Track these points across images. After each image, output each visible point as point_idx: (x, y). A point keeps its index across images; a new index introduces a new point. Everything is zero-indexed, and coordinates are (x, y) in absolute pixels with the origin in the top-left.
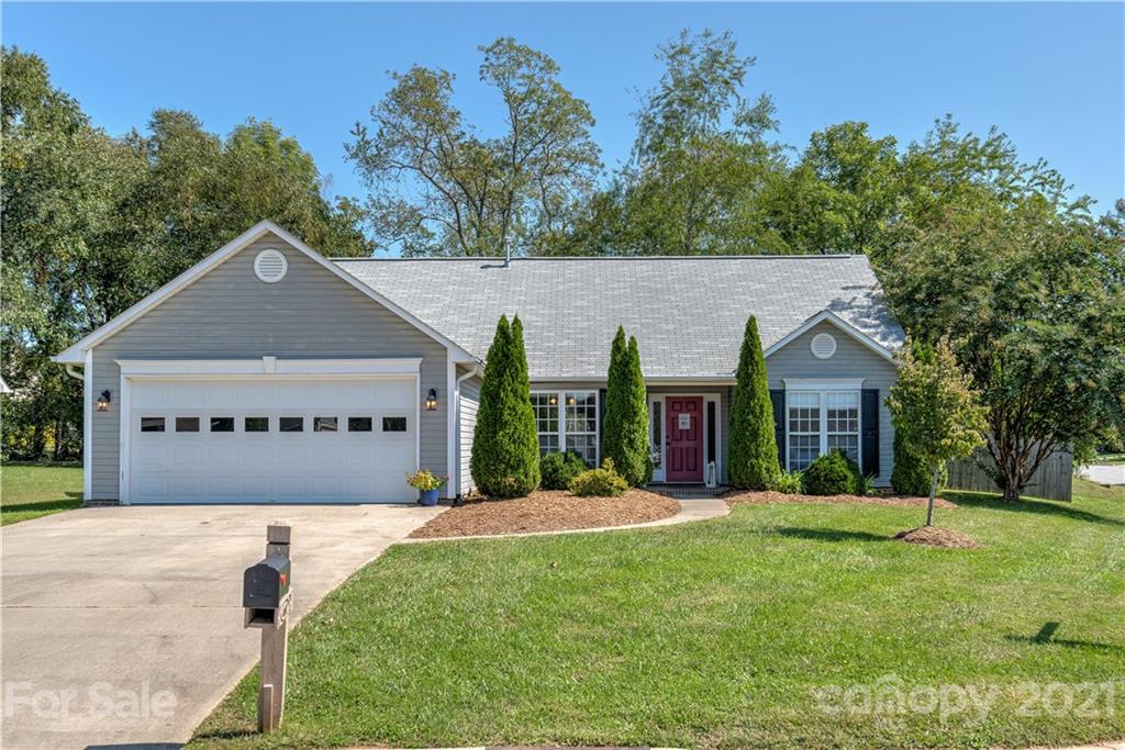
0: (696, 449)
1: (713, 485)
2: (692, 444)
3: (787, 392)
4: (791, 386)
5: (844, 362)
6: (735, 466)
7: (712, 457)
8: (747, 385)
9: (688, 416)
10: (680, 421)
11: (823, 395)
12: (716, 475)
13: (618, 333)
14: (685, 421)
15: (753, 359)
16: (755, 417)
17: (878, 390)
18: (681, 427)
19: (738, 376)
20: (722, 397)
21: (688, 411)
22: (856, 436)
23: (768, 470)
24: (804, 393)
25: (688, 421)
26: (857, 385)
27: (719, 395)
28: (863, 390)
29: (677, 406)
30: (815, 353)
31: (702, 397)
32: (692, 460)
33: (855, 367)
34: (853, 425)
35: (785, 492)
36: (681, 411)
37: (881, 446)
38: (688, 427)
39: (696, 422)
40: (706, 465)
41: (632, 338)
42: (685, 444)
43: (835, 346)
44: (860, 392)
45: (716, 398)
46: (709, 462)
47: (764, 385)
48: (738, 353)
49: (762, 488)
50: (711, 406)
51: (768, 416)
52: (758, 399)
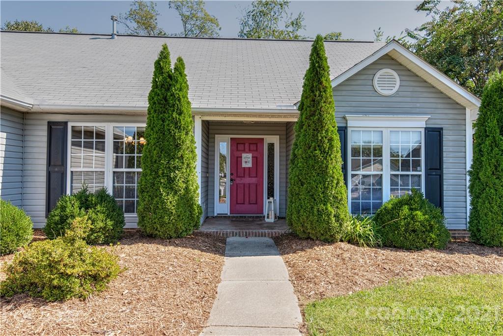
0: (256, 185)
1: (271, 220)
2: (254, 180)
3: (349, 130)
4: (354, 122)
5: (408, 99)
6: (298, 212)
7: (271, 194)
8: (313, 115)
9: (250, 155)
10: (243, 160)
11: (386, 133)
12: (275, 210)
13: (162, 52)
14: (247, 160)
15: (321, 83)
16: (323, 152)
17: (442, 129)
18: (244, 165)
19: (301, 108)
20: (280, 139)
21: (250, 151)
22: (420, 176)
23: (337, 217)
24: (367, 129)
25: (250, 160)
26: (420, 123)
27: (278, 136)
28: (426, 129)
29: (241, 147)
30: (378, 89)
31: (263, 139)
32: (253, 195)
33: (418, 105)
34: (417, 164)
35: (357, 244)
36: (244, 151)
37: (445, 187)
38: (250, 165)
39: (257, 161)
40: (266, 201)
41: (180, 60)
42: (247, 180)
43: (398, 83)
44: (423, 131)
45: (275, 139)
46: (268, 198)
47: (332, 116)
48: (302, 82)
49: (330, 240)
50: (271, 146)
51: (338, 152)
52: (327, 131)
